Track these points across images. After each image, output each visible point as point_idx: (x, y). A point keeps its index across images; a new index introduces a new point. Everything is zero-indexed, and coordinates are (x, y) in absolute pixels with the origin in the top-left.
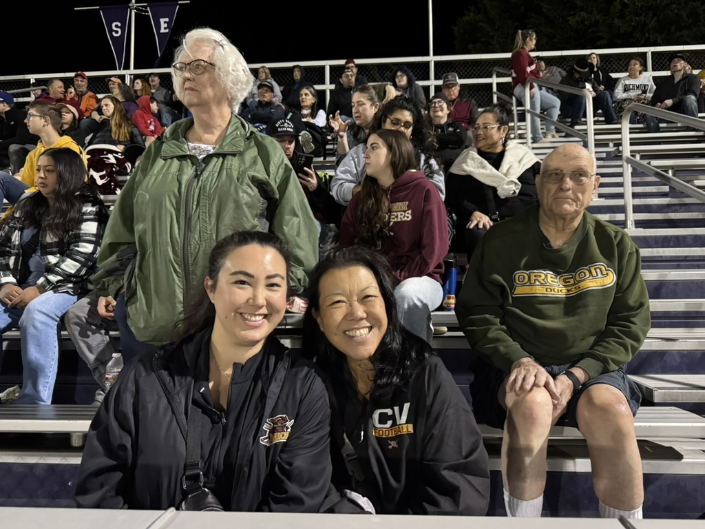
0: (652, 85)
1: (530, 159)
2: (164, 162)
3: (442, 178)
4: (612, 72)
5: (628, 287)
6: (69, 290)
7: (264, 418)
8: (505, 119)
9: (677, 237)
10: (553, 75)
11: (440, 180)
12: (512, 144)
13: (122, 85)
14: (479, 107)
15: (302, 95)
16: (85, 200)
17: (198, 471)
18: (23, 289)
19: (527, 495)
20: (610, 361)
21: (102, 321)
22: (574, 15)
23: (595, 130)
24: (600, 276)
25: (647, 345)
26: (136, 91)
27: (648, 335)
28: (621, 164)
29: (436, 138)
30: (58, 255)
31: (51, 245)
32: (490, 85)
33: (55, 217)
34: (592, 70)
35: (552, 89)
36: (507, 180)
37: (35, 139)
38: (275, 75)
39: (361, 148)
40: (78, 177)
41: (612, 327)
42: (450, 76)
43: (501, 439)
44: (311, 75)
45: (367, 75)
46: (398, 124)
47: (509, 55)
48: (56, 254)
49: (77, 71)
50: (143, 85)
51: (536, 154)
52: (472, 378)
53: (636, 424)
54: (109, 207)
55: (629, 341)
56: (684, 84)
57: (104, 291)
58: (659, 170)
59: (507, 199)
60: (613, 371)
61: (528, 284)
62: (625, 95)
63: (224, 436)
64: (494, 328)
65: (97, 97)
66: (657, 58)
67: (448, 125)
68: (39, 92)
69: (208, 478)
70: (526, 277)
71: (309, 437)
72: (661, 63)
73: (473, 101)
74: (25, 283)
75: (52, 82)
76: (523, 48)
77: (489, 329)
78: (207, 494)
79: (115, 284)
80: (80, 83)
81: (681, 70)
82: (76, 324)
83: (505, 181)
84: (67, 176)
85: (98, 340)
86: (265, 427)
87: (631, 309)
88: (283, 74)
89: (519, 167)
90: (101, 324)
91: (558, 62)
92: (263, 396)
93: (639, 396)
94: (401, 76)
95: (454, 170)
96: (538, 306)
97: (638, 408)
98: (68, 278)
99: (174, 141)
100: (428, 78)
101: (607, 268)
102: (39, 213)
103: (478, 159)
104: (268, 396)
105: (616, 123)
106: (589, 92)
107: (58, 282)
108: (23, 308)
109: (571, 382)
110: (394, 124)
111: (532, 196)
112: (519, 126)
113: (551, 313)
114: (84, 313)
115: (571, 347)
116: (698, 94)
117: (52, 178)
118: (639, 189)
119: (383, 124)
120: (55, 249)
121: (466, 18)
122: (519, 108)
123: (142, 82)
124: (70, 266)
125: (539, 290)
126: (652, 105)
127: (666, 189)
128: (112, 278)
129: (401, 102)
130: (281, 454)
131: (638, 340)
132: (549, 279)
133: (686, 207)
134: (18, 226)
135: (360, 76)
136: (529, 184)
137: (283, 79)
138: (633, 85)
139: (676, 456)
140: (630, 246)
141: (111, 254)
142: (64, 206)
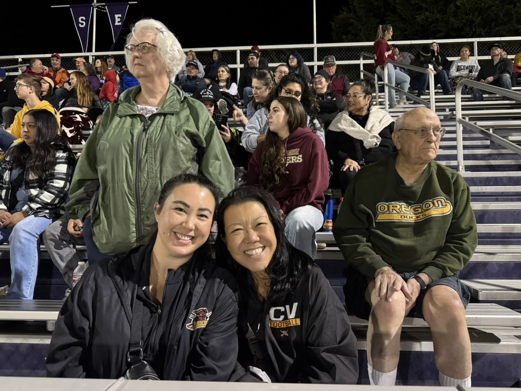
0: (477, 66)
1: (388, 120)
2: (119, 119)
3: (323, 134)
4: (448, 56)
5: (461, 215)
6: (46, 215)
7: (190, 310)
8: (369, 90)
9: (496, 178)
10: (405, 58)
11: (321, 135)
12: (374, 109)
13: (86, 63)
14: (350, 82)
15: (219, 72)
16: (58, 148)
17: (139, 348)
18: (12, 214)
19: (386, 369)
20: (448, 269)
21: (71, 238)
22: (420, 14)
23: (436, 99)
24: (441, 206)
25: (475, 258)
26: (96, 68)
27: (476, 250)
28: (455, 124)
29: (319, 104)
30: (38, 189)
31: (32, 181)
32: (359, 65)
33: (36, 161)
34: (433, 55)
35: (404, 69)
36: (371, 135)
37: (21, 103)
38: (200, 57)
39: (263, 111)
40: (53, 131)
41: (449, 244)
42: (329, 58)
43: (367, 327)
44: (226, 57)
45: (268, 57)
46: (290, 93)
47: (372, 43)
48: (36, 188)
49: (53, 53)
50: (102, 64)
51: (392, 116)
52: (345, 281)
53: (467, 316)
54: (76, 153)
55: (462, 255)
56: (501, 66)
57: (74, 215)
58: (483, 129)
59: (370, 149)
60: (450, 276)
61: (387, 212)
62: (457, 74)
63: (159, 322)
64: (362, 244)
65: (68, 72)
66: (481, 46)
67: (327, 94)
68: (25, 68)
69: (146, 354)
70: (386, 207)
71: (222, 324)
72: (484, 50)
73: (346, 78)
74: (13, 209)
75: (34, 61)
76: (383, 38)
77: (358, 246)
78: (146, 365)
79: (83, 210)
80: (55, 62)
81: (498, 55)
82: (51, 240)
83: (369, 136)
84: (44, 130)
85: (68, 252)
86: (191, 317)
87: (463, 231)
88: (206, 56)
89: (379, 126)
90: (69, 240)
91: (408, 49)
92: (190, 294)
93: (468, 295)
94: (293, 58)
95: (332, 128)
96: (395, 229)
97: (467, 304)
98: (45, 205)
99: (127, 104)
100: (312, 60)
101: (446, 201)
102: (24, 158)
103: (349, 120)
104: (194, 294)
105: (451, 94)
106: (431, 71)
107: (37, 209)
108: (12, 228)
109: (418, 284)
110: (288, 93)
111: (389, 147)
112: (379, 96)
113: (404, 234)
114: (57, 232)
115: (419, 259)
116: (511, 73)
117: (33, 132)
118: (468, 143)
119: (279, 94)
120: (35, 185)
121: (341, 16)
122: (379, 83)
123: (101, 61)
124: (47, 197)
125: (395, 217)
126: (477, 81)
127: (488, 142)
128: (80, 206)
129: (293, 76)
130: (201, 337)
131: (468, 254)
132: (403, 209)
133: (503, 156)
134: (8, 167)
135: (263, 58)
136: (387, 138)
137: (206, 60)
138: (464, 66)
139: (495, 339)
140: (463, 184)
141: (80, 188)
142: (42, 153)
